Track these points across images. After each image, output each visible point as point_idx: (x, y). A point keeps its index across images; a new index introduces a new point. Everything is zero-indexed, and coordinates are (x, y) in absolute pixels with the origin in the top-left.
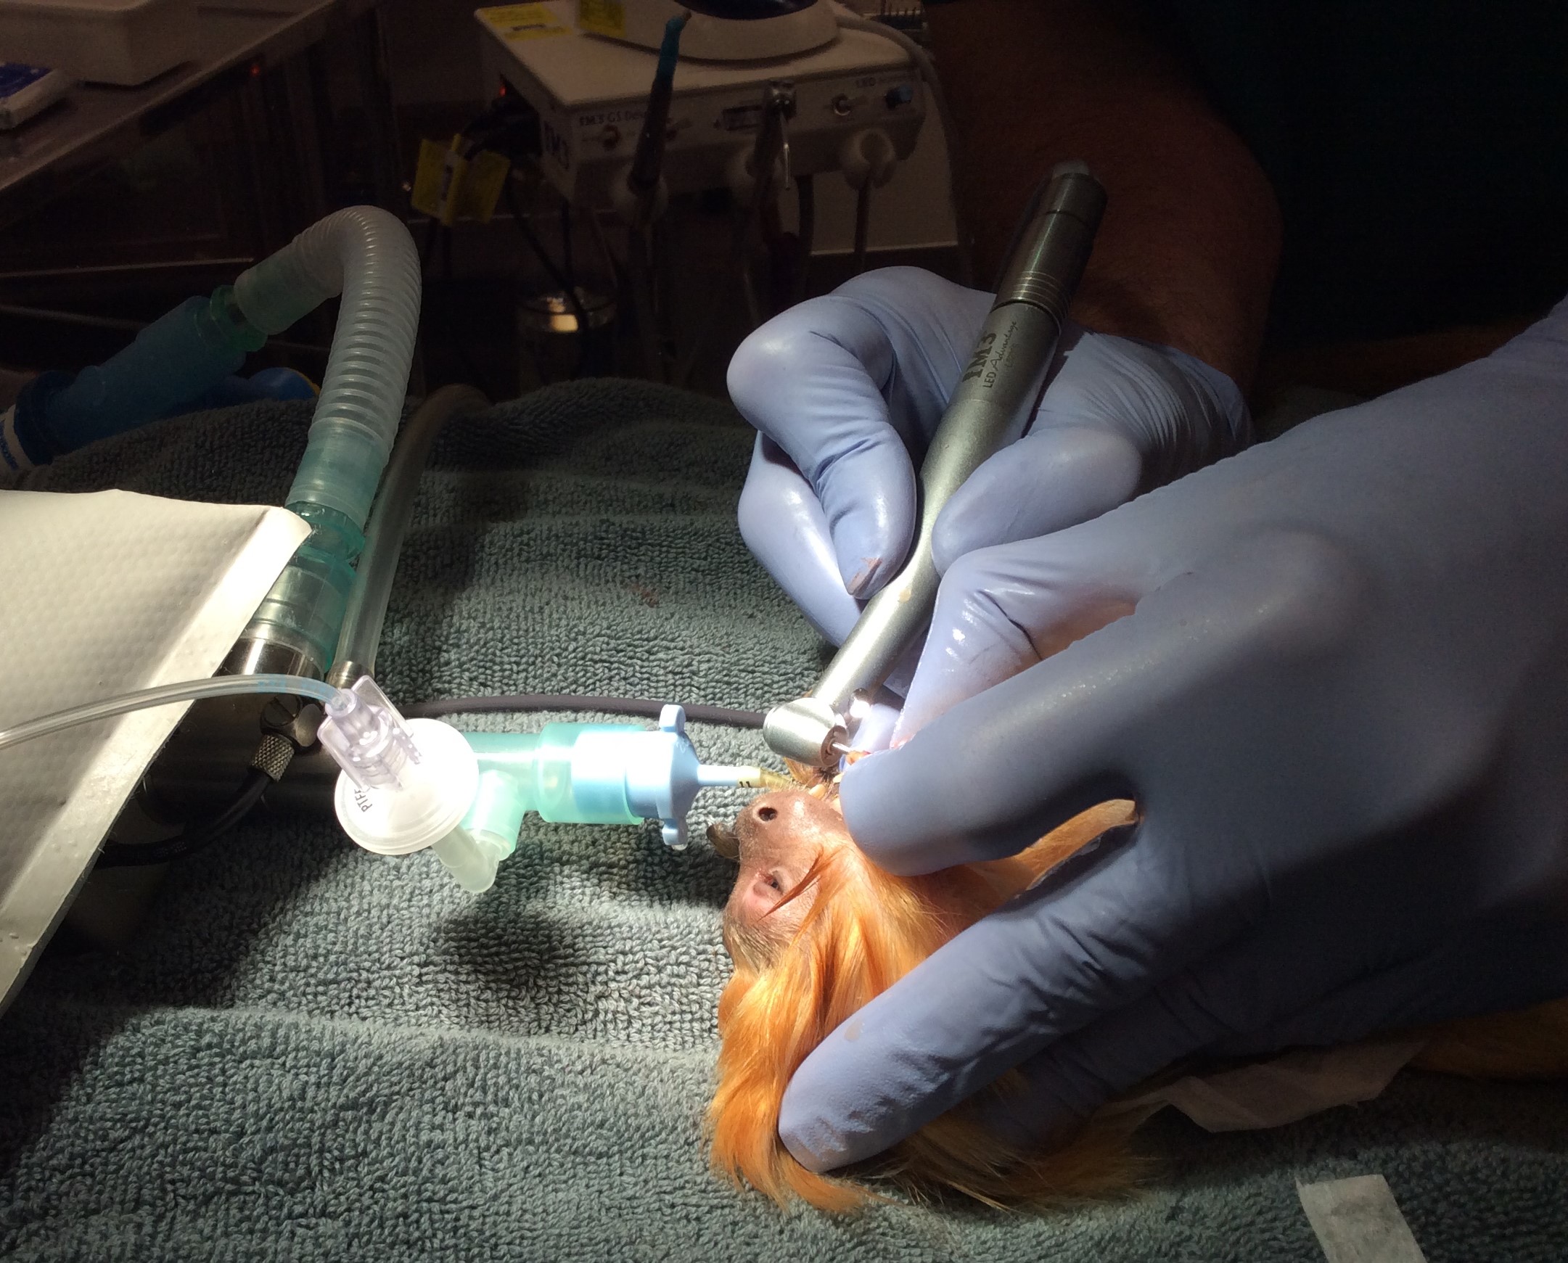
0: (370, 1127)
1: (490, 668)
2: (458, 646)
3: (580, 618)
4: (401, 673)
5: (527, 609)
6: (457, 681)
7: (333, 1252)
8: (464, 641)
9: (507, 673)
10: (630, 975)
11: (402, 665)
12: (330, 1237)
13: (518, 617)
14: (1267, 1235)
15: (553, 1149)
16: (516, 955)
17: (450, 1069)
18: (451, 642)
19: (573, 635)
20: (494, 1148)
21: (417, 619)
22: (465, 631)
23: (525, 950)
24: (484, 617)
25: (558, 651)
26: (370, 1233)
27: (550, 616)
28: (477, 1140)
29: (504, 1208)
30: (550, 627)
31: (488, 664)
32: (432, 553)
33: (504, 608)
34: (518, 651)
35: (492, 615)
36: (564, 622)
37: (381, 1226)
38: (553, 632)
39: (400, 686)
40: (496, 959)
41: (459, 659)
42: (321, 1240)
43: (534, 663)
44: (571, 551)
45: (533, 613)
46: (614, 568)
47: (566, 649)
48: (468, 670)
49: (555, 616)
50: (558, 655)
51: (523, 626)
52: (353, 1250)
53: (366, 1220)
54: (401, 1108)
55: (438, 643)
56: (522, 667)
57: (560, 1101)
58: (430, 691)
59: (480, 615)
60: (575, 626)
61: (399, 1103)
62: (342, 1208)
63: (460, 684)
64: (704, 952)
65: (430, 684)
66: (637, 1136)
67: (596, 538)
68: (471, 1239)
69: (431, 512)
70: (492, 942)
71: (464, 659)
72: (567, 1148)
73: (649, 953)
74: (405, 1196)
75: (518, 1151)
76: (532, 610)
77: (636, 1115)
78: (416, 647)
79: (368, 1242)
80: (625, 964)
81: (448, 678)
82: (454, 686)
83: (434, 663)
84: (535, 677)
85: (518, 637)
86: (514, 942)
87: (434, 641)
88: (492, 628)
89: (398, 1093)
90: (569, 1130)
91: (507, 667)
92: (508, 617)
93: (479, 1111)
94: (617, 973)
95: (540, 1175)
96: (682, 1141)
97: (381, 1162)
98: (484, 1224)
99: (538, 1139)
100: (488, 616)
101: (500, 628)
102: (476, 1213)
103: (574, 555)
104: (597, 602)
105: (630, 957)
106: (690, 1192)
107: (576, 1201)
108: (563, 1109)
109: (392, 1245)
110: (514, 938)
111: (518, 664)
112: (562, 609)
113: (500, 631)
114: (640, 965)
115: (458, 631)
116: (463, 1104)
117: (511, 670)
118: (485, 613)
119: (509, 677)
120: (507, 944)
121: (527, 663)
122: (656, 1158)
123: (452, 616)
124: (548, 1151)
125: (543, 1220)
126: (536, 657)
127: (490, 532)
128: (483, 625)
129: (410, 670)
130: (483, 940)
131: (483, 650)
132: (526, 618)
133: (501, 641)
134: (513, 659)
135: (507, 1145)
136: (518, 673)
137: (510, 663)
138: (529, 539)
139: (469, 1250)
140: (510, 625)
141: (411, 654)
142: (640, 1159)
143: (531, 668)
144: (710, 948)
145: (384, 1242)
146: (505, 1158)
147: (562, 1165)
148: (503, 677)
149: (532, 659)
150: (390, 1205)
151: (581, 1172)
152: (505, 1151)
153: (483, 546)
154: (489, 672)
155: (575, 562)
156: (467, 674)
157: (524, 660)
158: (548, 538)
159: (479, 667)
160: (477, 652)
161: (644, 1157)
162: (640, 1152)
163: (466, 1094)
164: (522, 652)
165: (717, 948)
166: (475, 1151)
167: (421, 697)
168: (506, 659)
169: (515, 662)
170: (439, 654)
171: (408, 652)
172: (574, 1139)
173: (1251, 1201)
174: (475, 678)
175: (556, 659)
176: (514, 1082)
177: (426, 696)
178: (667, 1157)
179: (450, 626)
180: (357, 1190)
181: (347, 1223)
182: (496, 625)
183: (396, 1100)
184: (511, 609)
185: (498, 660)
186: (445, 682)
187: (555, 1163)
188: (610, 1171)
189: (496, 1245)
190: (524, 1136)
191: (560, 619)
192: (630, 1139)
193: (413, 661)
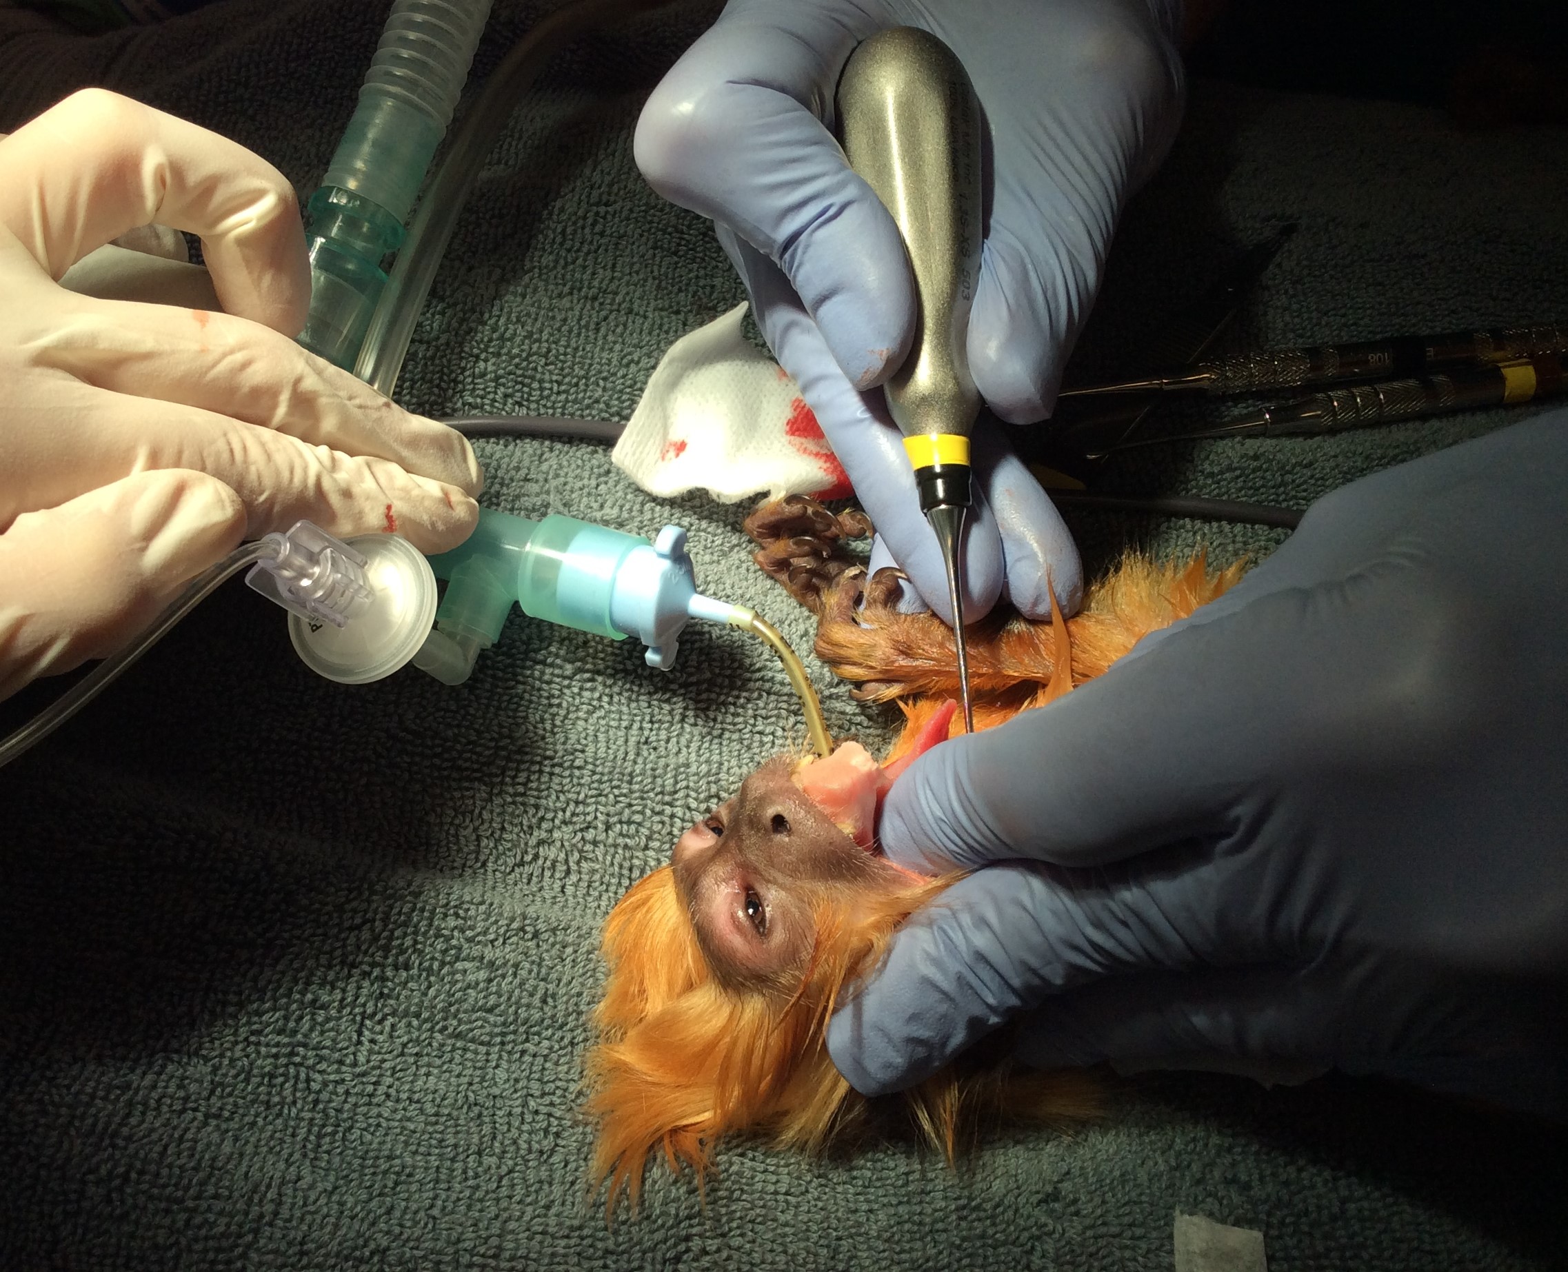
0: (261, 972)
1: (529, 386)
2: (498, 355)
3: (635, 346)
4: (431, 381)
5: (583, 323)
6: (491, 396)
7: (193, 1098)
8: (504, 351)
9: (546, 393)
10: (577, 827)
11: (433, 373)
12: (196, 1081)
13: (570, 331)
14: (1127, 1254)
15: (437, 1027)
16: (466, 784)
17: (358, 921)
18: (491, 350)
19: (625, 361)
20: (378, 1017)
21: (461, 315)
22: (509, 340)
23: (476, 779)
24: (533, 324)
25: (605, 374)
26: (234, 1086)
27: (605, 337)
28: (364, 1005)
29: (370, 1088)
30: (602, 349)
31: (527, 381)
32: (494, 221)
33: (559, 318)
34: (562, 369)
35: (543, 324)
36: (618, 347)
37: (247, 1081)
38: (605, 355)
39: (426, 397)
40: (446, 784)
41: (495, 372)
42: (187, 1082)
43: (577, 385)
44: (648, 239)
45: (588, 330)
46: (691, 271)
47: (614, 374)
48: (504, 385)
49: (610, 338)
50: (605, 379)
51: (573, 344)
52: (213, 1100)
53: (233, 1072)
54: (297, 955)
55: (476, 351)
56: (563, 388)
57: (458, 977)
58: (459, 404)
59: (529, 321)
60: (630, 354)
61: (295, 949)
62: (214, 1054)
63: (494, 400)
64: (661, 813)
65: (462, 397)
66: (522, 1029)
67: (677, 231)
68: (327, 1116)
69: (517, 135)
70: (445, 765)
71: (501, 372)
72: (450, 1030)
73: (601, 808)
74: (276, 1056)
75: (402, 1024)
76: (587, 327)
77: (528, 1006)
78: (452, 353)
79: (230, 1095)
80: (573, 814)
81: (481, 393)
82: (487, 401)
83: (467, 373)
84: (575, 401)
85: (565, 354)
86: (467, 769)
87: (472, 348)
88: (539, 341)
89: (298, 938)
90: (458, 1010)
91: (547, 385)
92: (559, 330)
93: (376, 972)
94: (564, 822)
95: (417, 1054)
96: (566, 1041)
97: (261, 1016)
98: (345, 1101)
99: (425, 1015)
100: (538, 325)
101: (547, 341)
102: (341, 1090)
103: (650, 244)
104: (660, 327)
105: (581, 808)
106: (558, 1101)
107: (442, 1092)
108: (459, 986)
109: (253, 1102)
110: (468, 764)
111: (559, 383)
112: (619, 330)
113: (545, 345)
114: (589, 818)
115: (502, 338)
116: (361, 963)
117: (551, 389)
118: (536, 319)
119: (548, 397)
120: (460, 769)
121: (569, 384)
122: (534, 1056)
123: (499, 316)
124: (431, 1030)
125: (404, 1109)
126: (580, 378)
127: (563, 197)
128: (530, 335)
129: (441, 379)
130: (437, 761)
131: (525, 364)
132: (579, 335)
133: (546, 356)
134: (554, 378)
135: (393, 1014)
136: (559, 393)
137: (551, 381)
138: (607, 212)
139: (324, 1126)
140: (559, 340)
141: (444, 360)
142: (518, 1055)
143: (573, 390)
144: (668, 810)
145: (244, 1098)
146: (387, 1029)
147: (442, 1045)
148: (542, 397)
149: (575, 380)
150: (259, 1062)
151: (458, 1059)
152: (390, 1020)
153: (551, 214)
154: (526, 389)
155: (651, 252)
156: (502, 389)
157: (567, 380)
158: (628, 219)
159: (517, 383)
160: (517, 366)
161: (523, 1052)
162: (520, 1048)
163: (366, 952)
164: (566, 371)
165: (675, 810)
166: (358, 1018)
167: (448, 411)
168: (547, 377)
169: (556, 381)
170: (475, 362)
171: (442, 357)
172: (460, 1022)
173: (1127, 1209)
174: (511, 396)
175: (601, 383)
176: (419, 946)
177: (454, 410)
178: (546, 1057)
179: (494, 330)
180: (232, 1038)
181: (215, 1069)
182: (545, 337)
183: (295, 945)
184: (565, 320)
185: (538, 376)
186: (478, 396)
187: (435, 1044)
188: (487, 1061)
189: (351, 1128)
190: (413, 1009)
191: (615, 343)
192: (515, 1032)
193: (445, 370)
